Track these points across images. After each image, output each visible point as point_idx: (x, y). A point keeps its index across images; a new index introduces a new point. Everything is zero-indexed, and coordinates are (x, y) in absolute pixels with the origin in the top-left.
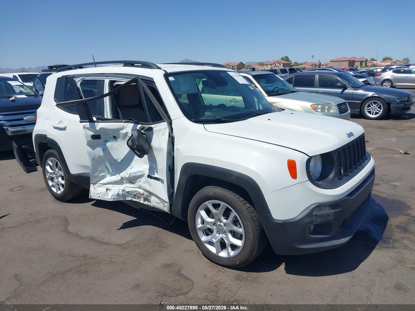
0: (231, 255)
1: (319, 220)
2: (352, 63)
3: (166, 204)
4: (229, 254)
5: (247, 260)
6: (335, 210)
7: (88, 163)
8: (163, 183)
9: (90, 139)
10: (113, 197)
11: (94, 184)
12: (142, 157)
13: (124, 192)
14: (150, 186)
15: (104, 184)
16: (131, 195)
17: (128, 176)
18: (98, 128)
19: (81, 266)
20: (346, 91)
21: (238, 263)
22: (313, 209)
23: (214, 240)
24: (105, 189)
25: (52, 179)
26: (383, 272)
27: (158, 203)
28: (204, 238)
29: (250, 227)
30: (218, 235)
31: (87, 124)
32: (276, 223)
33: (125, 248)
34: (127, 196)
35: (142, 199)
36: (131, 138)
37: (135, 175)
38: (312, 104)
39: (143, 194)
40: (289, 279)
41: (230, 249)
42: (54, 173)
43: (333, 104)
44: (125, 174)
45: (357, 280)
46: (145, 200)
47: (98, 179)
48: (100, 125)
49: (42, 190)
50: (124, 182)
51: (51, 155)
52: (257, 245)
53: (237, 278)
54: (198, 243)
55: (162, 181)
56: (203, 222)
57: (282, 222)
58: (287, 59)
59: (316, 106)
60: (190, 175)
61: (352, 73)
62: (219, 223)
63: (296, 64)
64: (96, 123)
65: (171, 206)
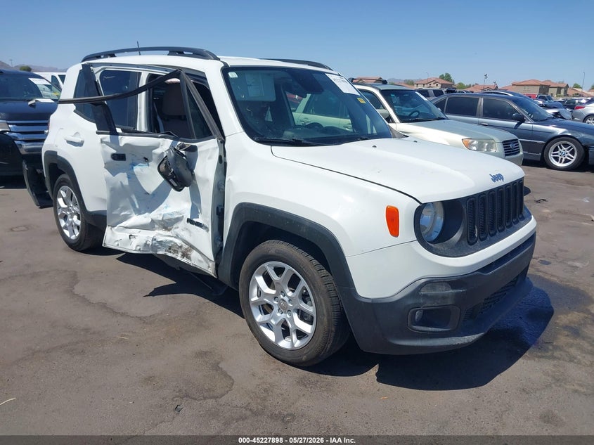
0: (296, 346)
1: (429, 304)
2: (544, 88)
3: (211, 264)
4: (293, 344)
5: (317, 356)
6: (456, 291)
7: (105, 194)
8: (208, 231)
9: (109, 159)
10: (138, 248)
11: (113, 226)
12: (180, 190)
13: (154, 242)
14: (190, 236)
15: (126, 228)
16: (165, 246)
17: (160, 218)
18: (122, 144)
19: (77, 343)
20: (523, 124)
21: (304, 358)
22: (421, 286)
23: (273, 322)
24: (128, 235)
25: (65, 217)
26: (527, 393)
27: (200, 261)
28: (259, 318)
29: (324, 305)
30: (279, 315)
31: (107, 137)
32: (361, 302)
33: (147, 323)
34: (160, 248)
35: (180, 255)
36: (164, 161)
37: (170, 217)
38: (464, 137)
39: (181, 247)
40: (379, 390)
41: (294, 336)
42: (68, 209)
43: (497, 140)
44: (157, 214)
45: (483, 401)
46: (184, 255)
47: (117, 220)
48: (125, 140)
49: (53, 233)
50: (156, 226)
51: (64, 182)
52: (333, 334)
53: (301, 382)
54: (252, 325)
55: (206, 228)
56: (260, 293)
57: (370, 301)
58: (448, 77)
59: (470, 141)
60: (244, 221)
61: (541, 102)
62: (282, 296)
63: (461, 85)
64: (120, 137)
65: (217, 266)
